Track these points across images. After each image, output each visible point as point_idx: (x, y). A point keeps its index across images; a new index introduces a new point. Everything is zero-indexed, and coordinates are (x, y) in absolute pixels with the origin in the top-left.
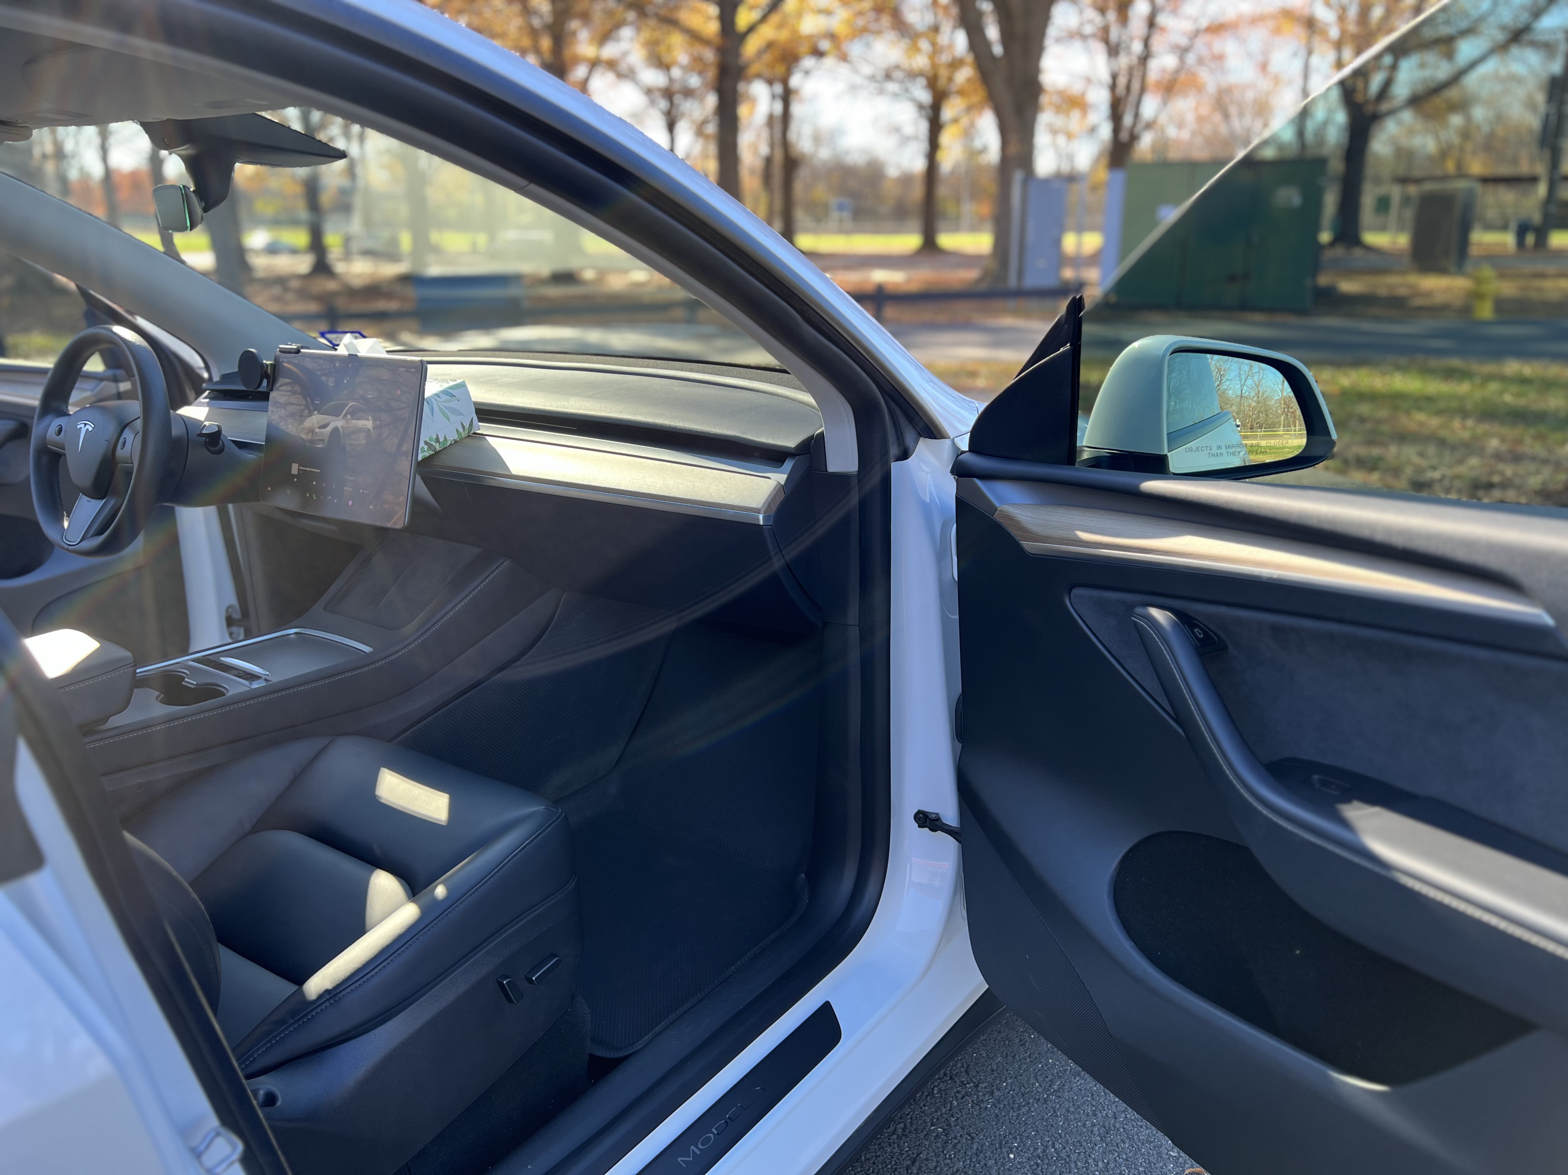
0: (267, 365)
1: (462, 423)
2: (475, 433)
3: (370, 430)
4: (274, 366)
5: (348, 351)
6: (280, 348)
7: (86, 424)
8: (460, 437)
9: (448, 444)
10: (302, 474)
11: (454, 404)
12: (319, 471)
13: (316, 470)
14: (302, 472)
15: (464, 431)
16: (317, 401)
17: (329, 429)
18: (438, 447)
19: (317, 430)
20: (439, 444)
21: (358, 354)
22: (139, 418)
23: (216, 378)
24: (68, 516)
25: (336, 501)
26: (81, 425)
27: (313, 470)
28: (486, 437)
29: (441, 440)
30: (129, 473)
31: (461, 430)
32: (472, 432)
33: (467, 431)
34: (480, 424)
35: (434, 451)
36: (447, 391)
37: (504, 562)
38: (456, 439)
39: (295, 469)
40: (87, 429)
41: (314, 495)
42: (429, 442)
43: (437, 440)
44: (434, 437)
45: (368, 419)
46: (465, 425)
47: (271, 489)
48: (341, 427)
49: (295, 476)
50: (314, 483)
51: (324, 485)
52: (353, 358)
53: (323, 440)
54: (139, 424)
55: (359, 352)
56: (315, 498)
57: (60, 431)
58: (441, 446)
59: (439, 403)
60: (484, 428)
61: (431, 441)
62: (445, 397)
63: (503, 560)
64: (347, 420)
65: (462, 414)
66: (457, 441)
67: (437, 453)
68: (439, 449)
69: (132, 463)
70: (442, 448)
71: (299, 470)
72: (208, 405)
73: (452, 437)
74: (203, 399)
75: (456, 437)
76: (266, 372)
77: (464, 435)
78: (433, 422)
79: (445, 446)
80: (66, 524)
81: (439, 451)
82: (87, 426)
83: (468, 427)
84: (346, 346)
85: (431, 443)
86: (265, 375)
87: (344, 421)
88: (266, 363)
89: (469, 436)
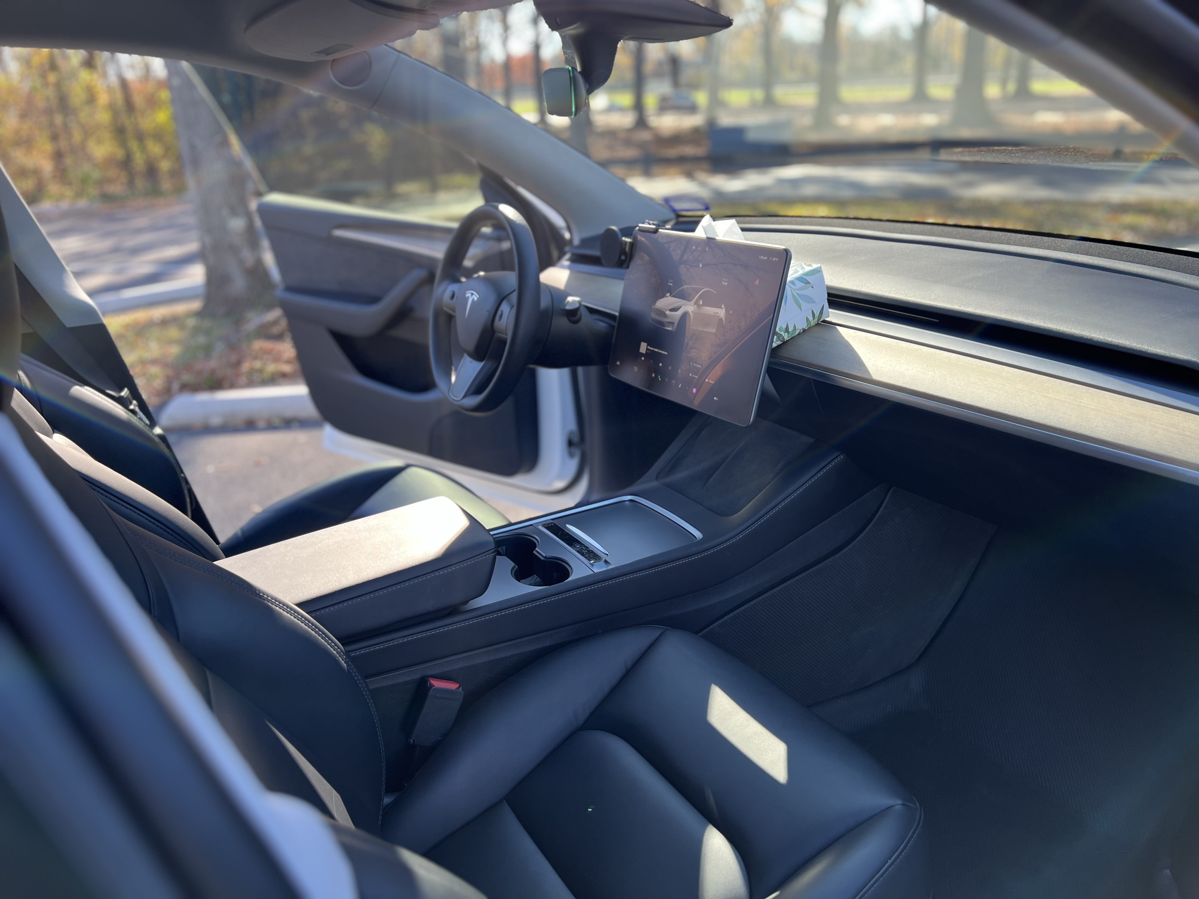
0: (626, 242)
1: (812, 311)
2: (824, 321)
3: (721, 319)
4: (632, 245)
5: (706, 234)
6: (639, 227)
7: (472, 294)
8: (809, 326)
9: (797, 333)
10: (650, 355)
11: (808, 292)
12: (666, 353)
13: (663, 352)
14: (650, 352)
15: (814, 319)
16: (671, 283)
17: (679, 313)
18: (786, 337)
19: (668, 312)
20: (788, 334)
21: (717, 238)
22: (514, 291)
23: (576, 242)
24: (456, 370)
25: (680, 386)
26: (468, 295)
27: (661, 351)
28: (837, 327)
29: (790, 330)
30: (504, 342)
31: (811, 318)
32: (821, 320)
33: (816, 319)
34: (830, 310)
35: (782, 341)
36: (803, 278)
37: (838, 456)
38: (804, 328)
39: (643, 347)
40: (473, 299)
41: (659, 376)
42: (779, 332)
43: (787, 330)
44: (784, 327)
45: (721, 308)
46: (815, 313)
47: (620, 363)
48: (692, 312)
49: (642, 355)
50: (661, 365)
51: (670, 368)
52: (710, 241)
53: (673, 323)
54: (514, 297)
55: (718, 236)
56: (660, 379)
57: (453, 297)
58: (789, 336)
59: (793, 291)
60: (834, 316)
61: (781, 332)
62: (799, 284)
63: (837, 454)
64: (699, 306)
65: (813, 302)
66: (806, 330)
67: (785, 343)
68: (787, 339)
69: (507, 335)
70: (790, 338)
71: (647, 349)
72: (569, 268)
73: (802, 325)
74: (565, 262)
75: (805, 326)
76: (625, 249)
77: (813, 323)
78: (785, 311)
79: (793, 336)
80: (453, 379)
81: (787, 341)
82: (474, 296)
83: (818, 315)
84: (704, 228)
85: (781, 333)
86: (623, 252)
87: (696, 306)
88: (624, 241)
89: (818, 324)
